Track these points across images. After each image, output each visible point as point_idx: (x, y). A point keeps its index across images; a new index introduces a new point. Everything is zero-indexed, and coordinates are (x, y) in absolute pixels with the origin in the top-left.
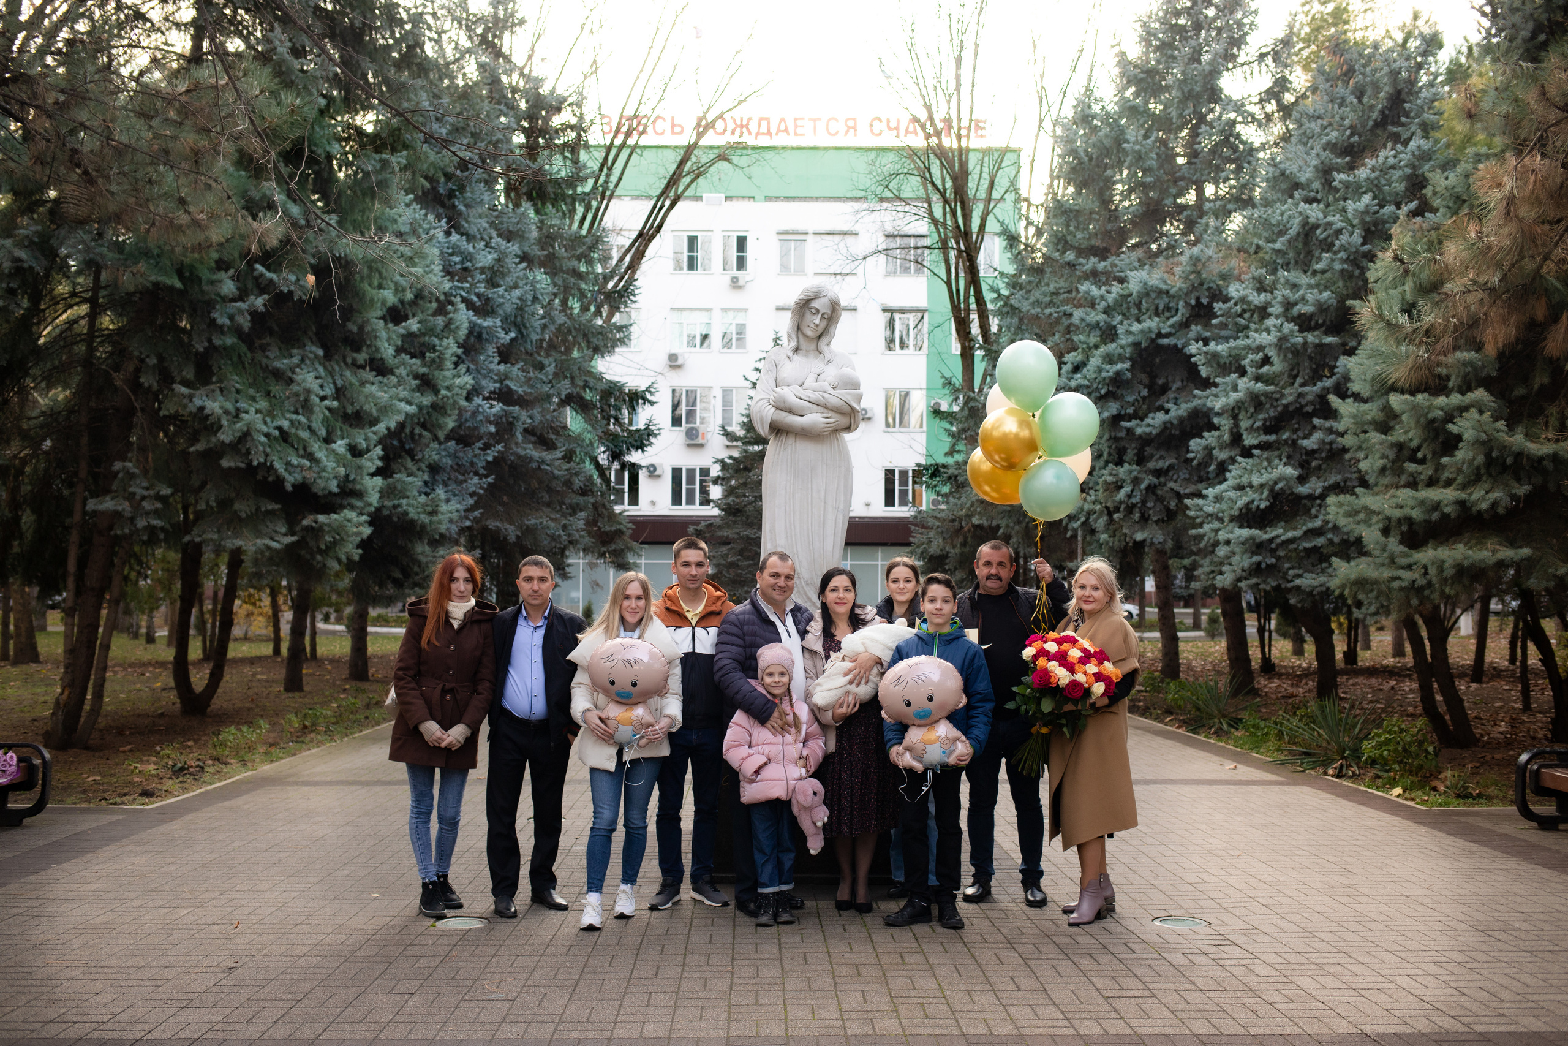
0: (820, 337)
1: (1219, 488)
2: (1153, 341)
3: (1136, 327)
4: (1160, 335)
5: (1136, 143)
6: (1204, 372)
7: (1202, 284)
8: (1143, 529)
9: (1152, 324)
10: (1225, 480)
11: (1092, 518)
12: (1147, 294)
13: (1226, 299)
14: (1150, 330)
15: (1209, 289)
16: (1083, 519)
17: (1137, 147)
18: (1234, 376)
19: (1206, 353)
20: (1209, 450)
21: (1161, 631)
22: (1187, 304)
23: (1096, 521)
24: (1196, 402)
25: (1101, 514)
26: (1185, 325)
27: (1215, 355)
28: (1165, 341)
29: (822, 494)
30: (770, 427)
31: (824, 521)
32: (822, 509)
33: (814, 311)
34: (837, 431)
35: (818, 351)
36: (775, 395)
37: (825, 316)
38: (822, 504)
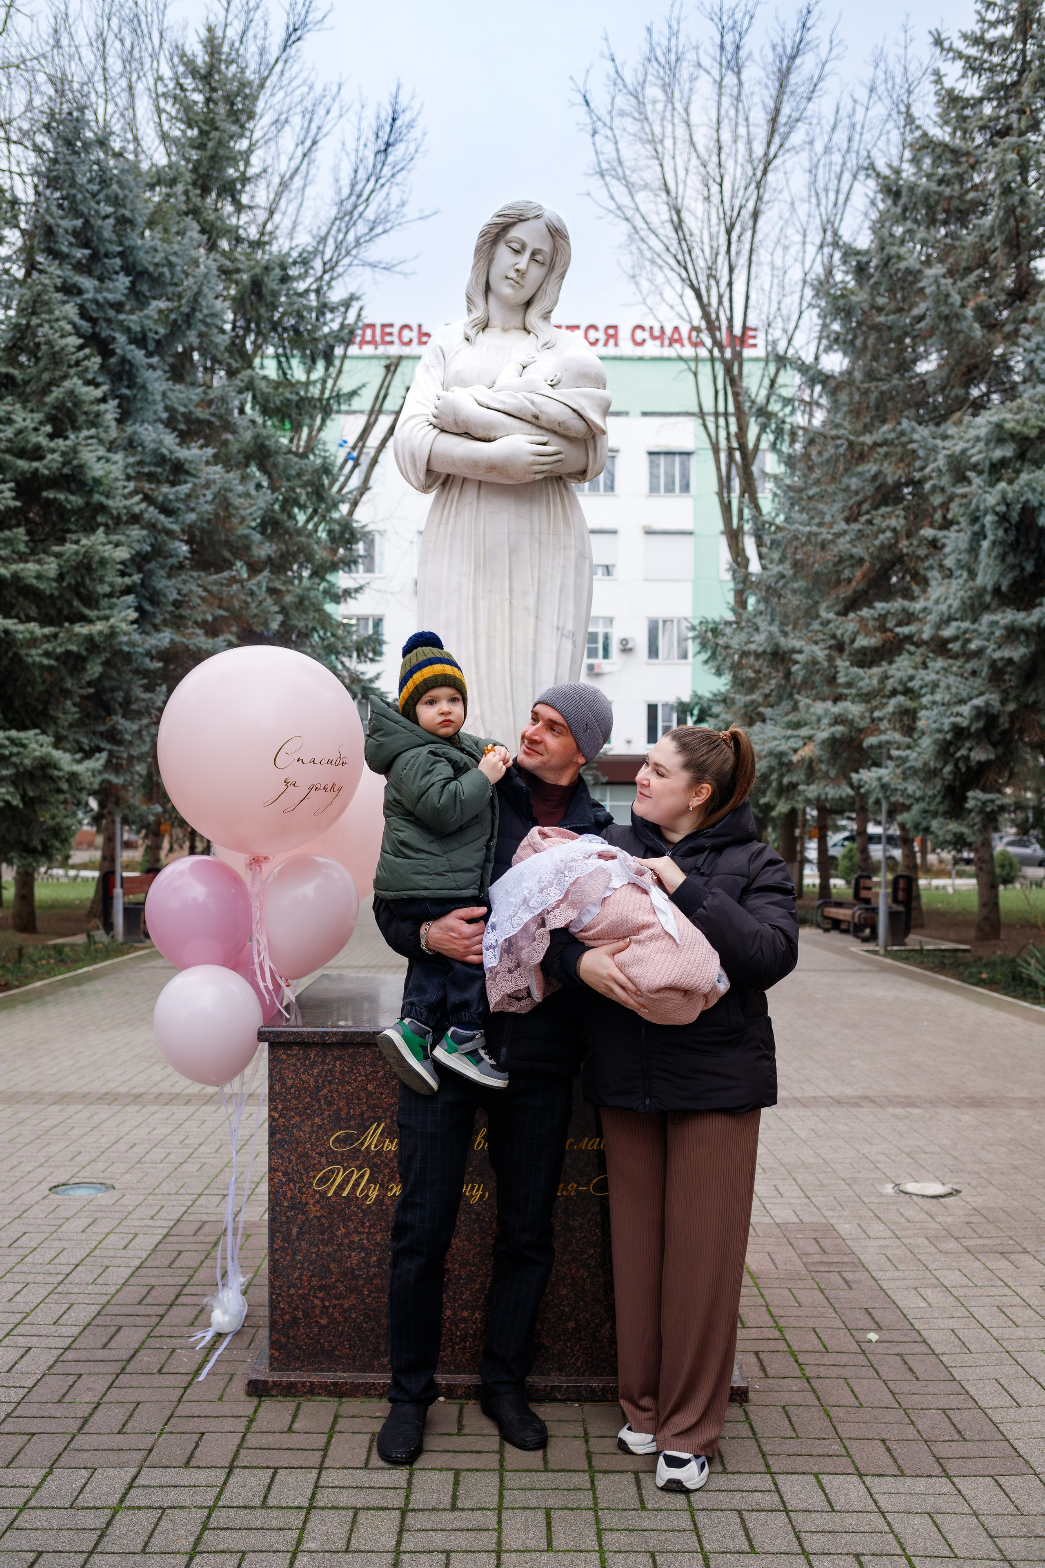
0: (528, 304)
21: (978, 877)
29: (531, 600)
30: (429, 471)
31: (535, 654)
32: (531, 630)
33: (516, 246)
34: (560, 478)
35: (525, 329)
36: (438, 403)
37: (538, 257)
38: (532, 620)
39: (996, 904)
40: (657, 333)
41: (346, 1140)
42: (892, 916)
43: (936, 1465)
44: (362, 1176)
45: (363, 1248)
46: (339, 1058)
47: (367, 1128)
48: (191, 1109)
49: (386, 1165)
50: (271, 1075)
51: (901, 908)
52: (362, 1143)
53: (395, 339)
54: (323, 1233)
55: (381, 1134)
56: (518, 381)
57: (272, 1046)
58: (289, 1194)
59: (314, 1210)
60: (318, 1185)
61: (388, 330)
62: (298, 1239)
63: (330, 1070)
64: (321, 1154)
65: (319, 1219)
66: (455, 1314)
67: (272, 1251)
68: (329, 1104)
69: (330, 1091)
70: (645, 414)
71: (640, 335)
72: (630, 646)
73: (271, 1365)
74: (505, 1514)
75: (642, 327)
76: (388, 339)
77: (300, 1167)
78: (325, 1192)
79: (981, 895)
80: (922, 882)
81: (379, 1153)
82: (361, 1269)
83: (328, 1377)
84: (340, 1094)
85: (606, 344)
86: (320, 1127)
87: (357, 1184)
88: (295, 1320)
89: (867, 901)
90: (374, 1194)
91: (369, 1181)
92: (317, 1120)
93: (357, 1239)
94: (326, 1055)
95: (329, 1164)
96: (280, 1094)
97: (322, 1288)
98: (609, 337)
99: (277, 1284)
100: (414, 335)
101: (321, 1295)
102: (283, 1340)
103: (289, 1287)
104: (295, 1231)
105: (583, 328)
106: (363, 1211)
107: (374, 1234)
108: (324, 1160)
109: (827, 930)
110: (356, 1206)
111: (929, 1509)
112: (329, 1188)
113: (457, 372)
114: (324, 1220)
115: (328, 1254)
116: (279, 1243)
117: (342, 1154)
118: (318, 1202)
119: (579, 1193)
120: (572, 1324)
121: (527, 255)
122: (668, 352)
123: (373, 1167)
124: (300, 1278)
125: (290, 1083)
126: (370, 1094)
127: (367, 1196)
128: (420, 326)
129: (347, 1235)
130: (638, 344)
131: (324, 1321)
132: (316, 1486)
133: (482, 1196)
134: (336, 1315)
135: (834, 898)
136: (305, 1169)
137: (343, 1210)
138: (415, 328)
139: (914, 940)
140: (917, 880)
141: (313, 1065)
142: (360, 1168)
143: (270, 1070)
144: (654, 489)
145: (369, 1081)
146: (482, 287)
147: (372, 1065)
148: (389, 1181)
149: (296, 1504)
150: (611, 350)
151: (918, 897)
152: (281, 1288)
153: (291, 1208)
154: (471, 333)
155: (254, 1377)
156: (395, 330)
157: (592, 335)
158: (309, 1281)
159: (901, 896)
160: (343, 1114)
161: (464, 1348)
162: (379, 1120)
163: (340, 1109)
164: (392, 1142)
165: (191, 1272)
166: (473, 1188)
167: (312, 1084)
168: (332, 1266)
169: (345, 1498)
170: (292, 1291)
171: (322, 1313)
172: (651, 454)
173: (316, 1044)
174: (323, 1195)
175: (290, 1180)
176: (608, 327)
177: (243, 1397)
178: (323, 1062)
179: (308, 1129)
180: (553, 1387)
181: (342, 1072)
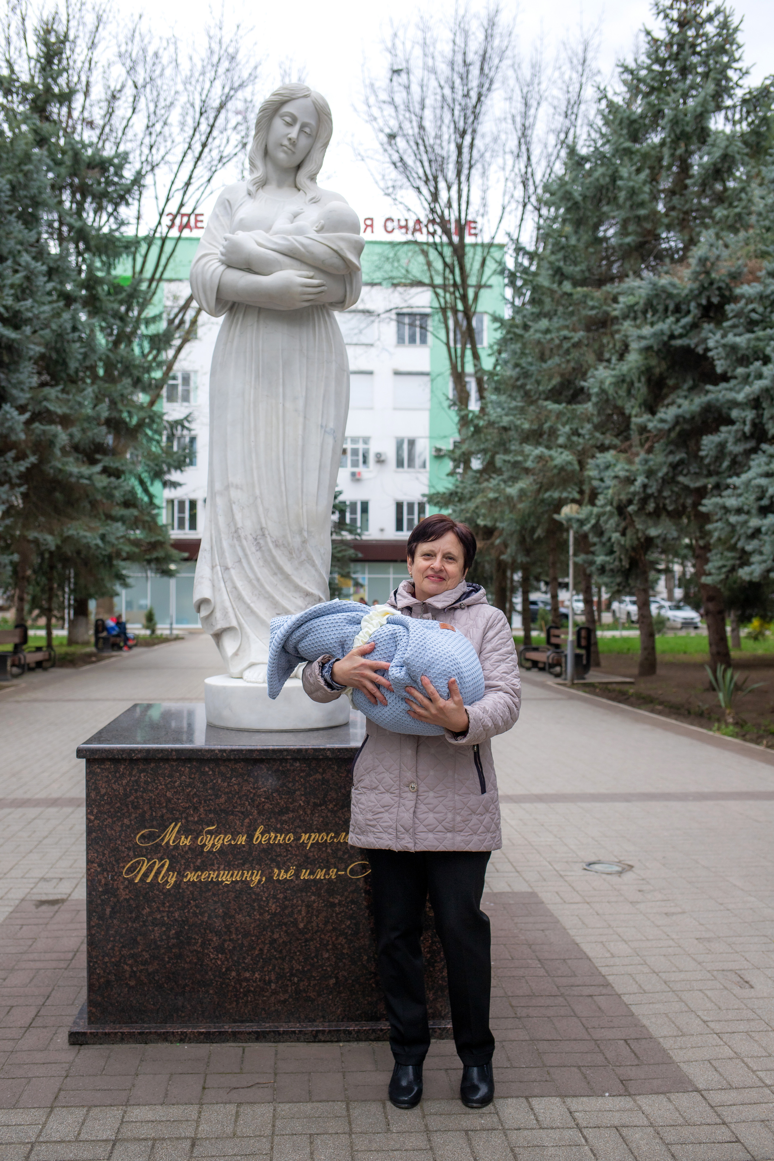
0: (299, 167)
1: (744, 477)
2: (665, 344)
3: (647, 330)
4: (672, 337)
5: (629, 179)
6: (720, 367)
7: (711, 283)
8: (656, 525)
9: (665, 326)
10: (750, 468)
11: (603, 519)
12: (657, 295)
13: (735, 299)
14: (662, 333)
15: (719, 289)
16: (593, 521)
17: (631, 184)
18: (758, 364)
19: (724, 346)
20: (722, 446)
21: (640, 628)
22: (699, 305)
23: (606, 522)
24: (711, 397)
25: (611, 514)
26: (695, 326)
27: (733, 348)
28: (678, 342)
29: (301, 403)
30: (218, 299)
31: (303, 446)
32: (300, 427)
33: (288, 119)
34: (324, 306)
35: (296, 187)
36: (225, 243)
37: (307, 130)
38: (301, 419)
39: (653, 648)
40: (403, 224)
41: (150, 837)
42: (577, 658)
43: (621, 1086)
44: (163, 866)
45: (163, 924)
46: (143, 771)
47: (167, 827)
48: (38, 810)
49: (182, 857)
50: (87, 786)
51: (583, 652)
52: (163, 839)
54: (131, 913)
55: (178, 832)
56: (289, 226)
57: (88, 762)
58: (103, 881)
59: (123, 894)
60: (127, 873)
62: (111, 917)
63: (136, 781)
64: (129, 849)
65: (127, 900)
66: (239, 975)
67: (90, 928)
68: (136, 808)
69: (136, 798)
71: (390, 225)
72: (383, 458)
73: (89, 1018)
74: (277, 1139)
75: (392, 220)
77: (113, 859)
78: (133, 879)
79: (643, 642)
80: (599, 633)
81: (176, 847)
82: (162, 940)
83: (136, 1029)
84: (144, 800)
86: (128, 827)
87: (158, 872)
88: (108, 982)
89: (557, 646)
90: (172, 880)
91: (168, 870)
92: (126, 821)
93: (159, 916)
94: (133, 769)
95: (136, 856)
96: (95, 800)
97: (132, 956)
99: (94, 953)
101: (130, 962)
102: (99, 999)
103: (103, 957)
104: (108, 910)
106: (164, 894)
107: (172, 912)
108: (131, 853)
109: (528, 669)
110: (158, 890)
111: (616, 1123)
112: (136, 876)
113: (241, 220)
114: (132, 902)
115: (136, 929)
116: (95, 920)
117: (146, 848)
118: (127, 887)
119: (338, 876)
120: (332, 981)
121: (297, 127)
123: (172, 859)
124: (113, 949)
125: (103, 791)
126: (169, 800)
127: (167, 882)
129: (151, 913)
130: (388, 232)
131: (132, 983)
132: (122, 1122)
133: (260, 881)
134: (143, 978)
135: (534, 645)
136: (117, 861)
137: (147, 893)
139: (593, 676)
140: (594, 631)
141: (123, 776)
142: (161, 859)
143: (87, 781)
144: (401, 340)
145: (168, 789)
146: (261, 153)
147: (171, 776)
148: (186, 869)
149: (105, 1137)
151: (596, 644)
152: (97, 957)
153: (105, 892)
154: (253, 189)
155: (76, 1029)
158: (120, 951)
159: (583, 643)
160: (147, 816)
161: (247, 1002)
162: (176, 820)
163: (145, 812)
164: (186, 838)
165: (30, 942)
166: (253, 874)
167: (122, 792)
168: (139, 938)
169: (146, 1131)
170: (107, 959)
171: (131, 976)
172: (398, 314)
173: (125, 760)
174: (131, 881)
175: (104, 870)
177: (66, 1046)
178: (130, 775)
179: (119, 829)
180: (318, 1031)
181: (146, 783)
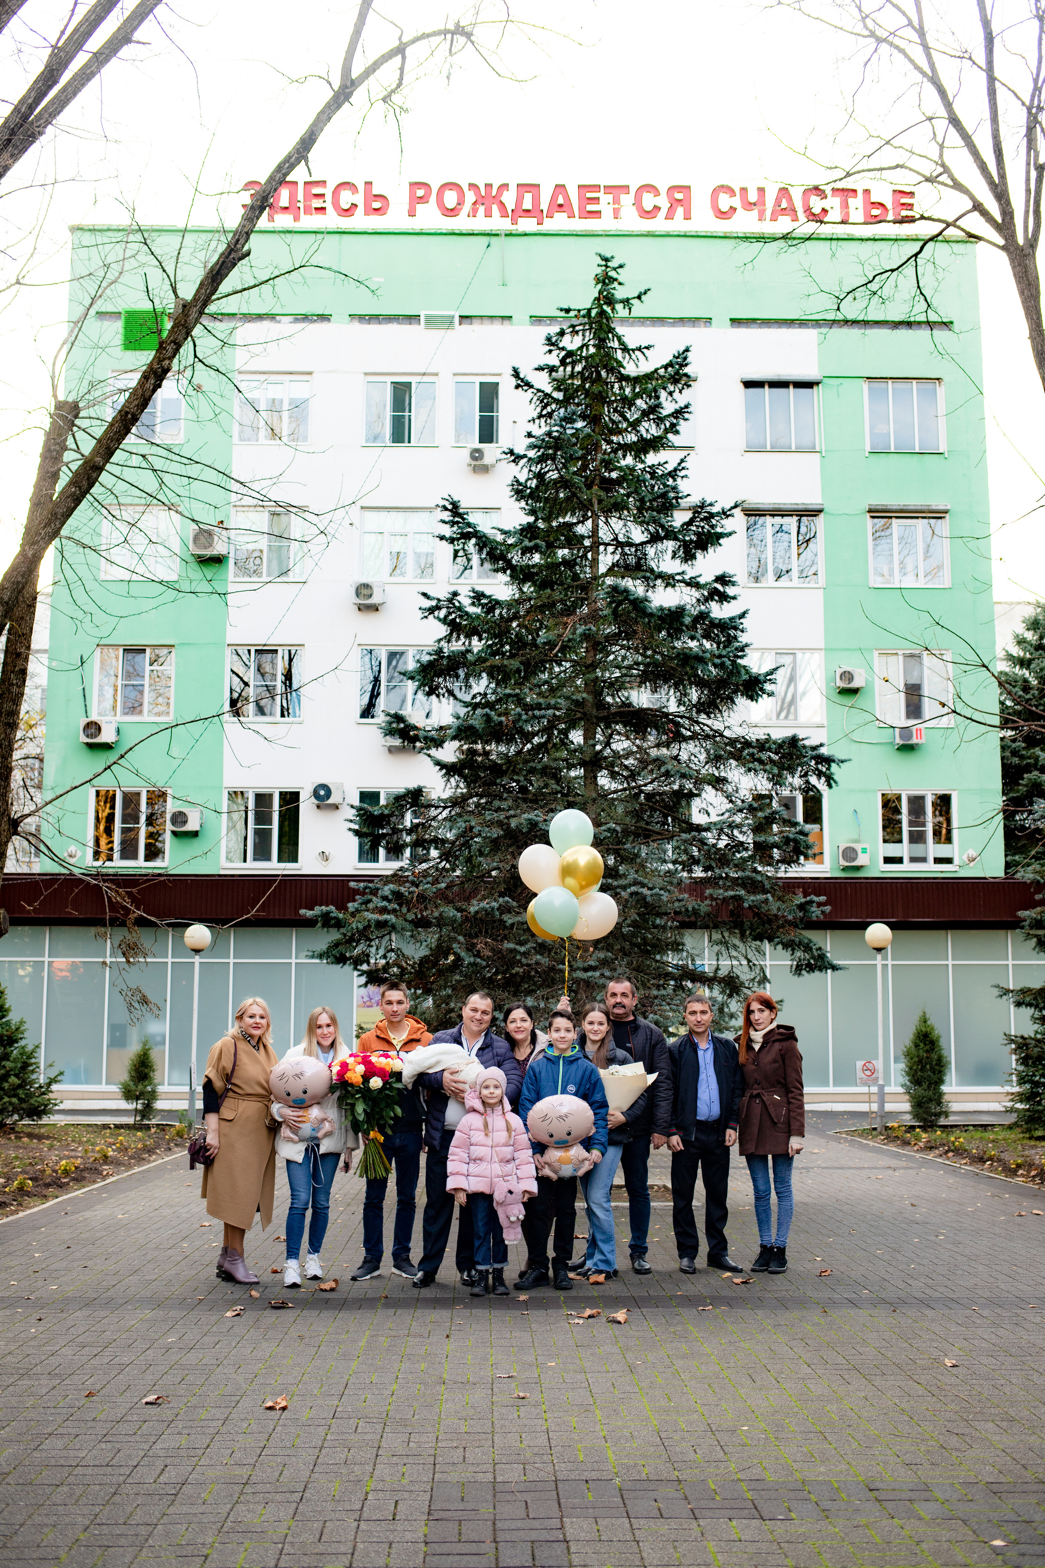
40: (753, 197)
53: (329, 205)
61: (316, 190)
70: (736, 322)
71: (725, 202)
75: (730, 191)
76: (316, 203)
85: (670, 216)
98: (674, 203)
100: (359, 199)
105: (633, 191)
122: (769, 228)
128: (369, 184)
130: (723, 215)
138: (361, 188)
150: (678, 224)
156: (328, 191)
157: (649, 200)
172: (749, 384)
176: (673, 189)
